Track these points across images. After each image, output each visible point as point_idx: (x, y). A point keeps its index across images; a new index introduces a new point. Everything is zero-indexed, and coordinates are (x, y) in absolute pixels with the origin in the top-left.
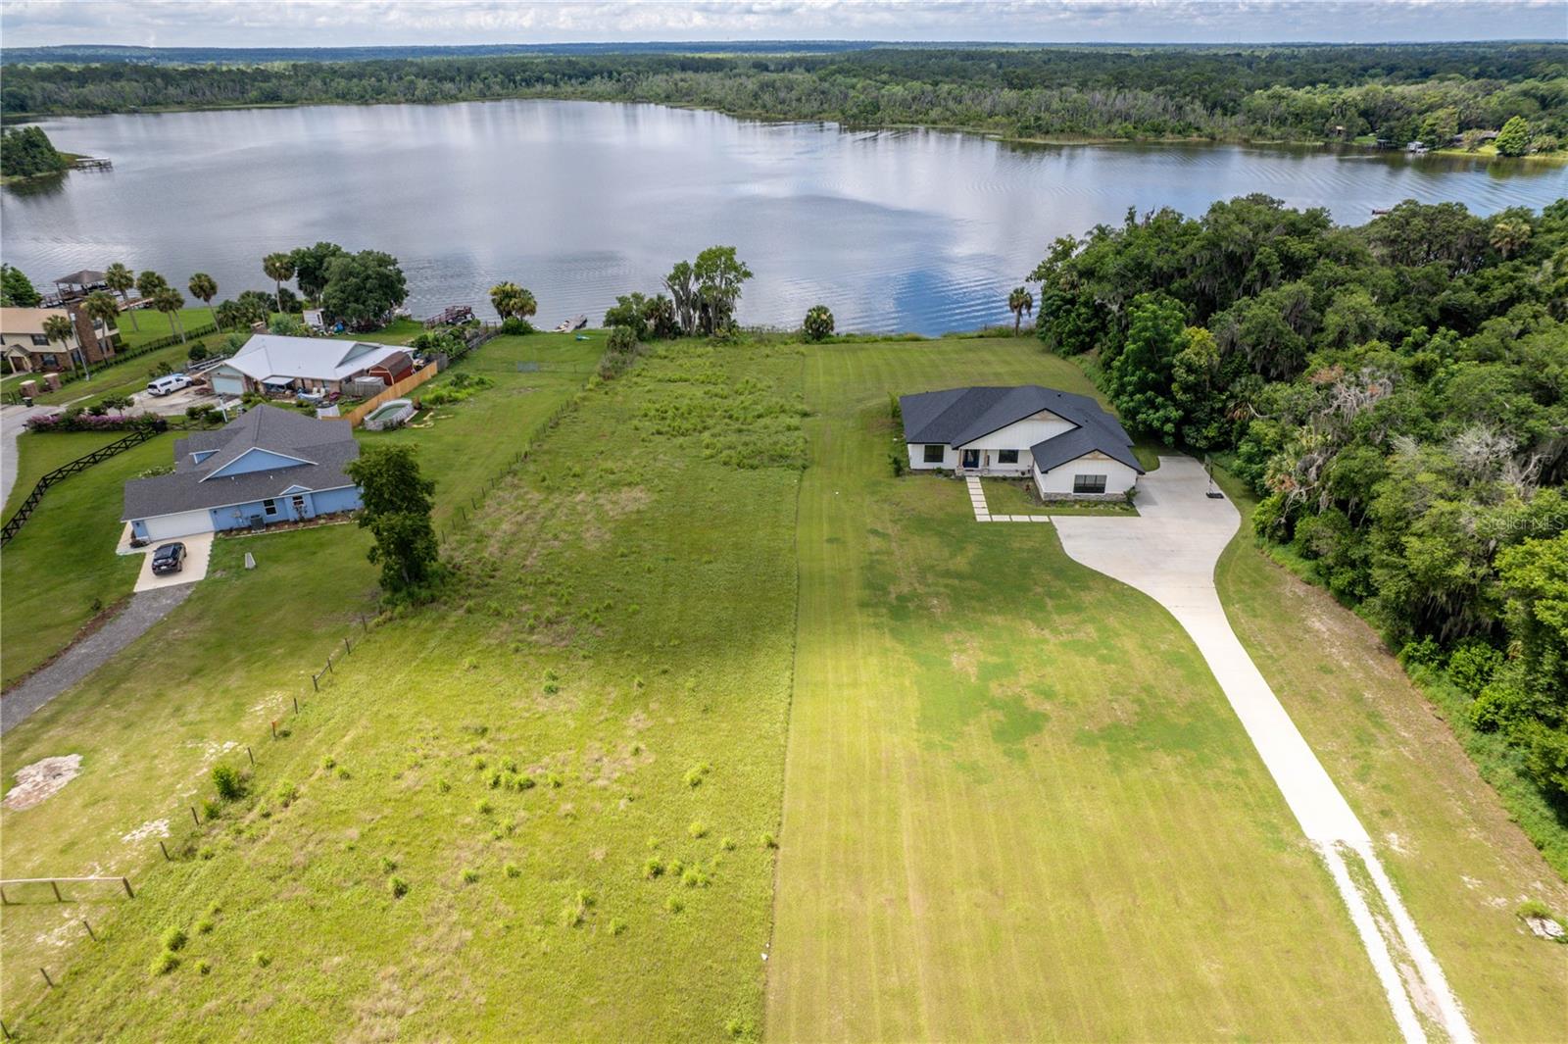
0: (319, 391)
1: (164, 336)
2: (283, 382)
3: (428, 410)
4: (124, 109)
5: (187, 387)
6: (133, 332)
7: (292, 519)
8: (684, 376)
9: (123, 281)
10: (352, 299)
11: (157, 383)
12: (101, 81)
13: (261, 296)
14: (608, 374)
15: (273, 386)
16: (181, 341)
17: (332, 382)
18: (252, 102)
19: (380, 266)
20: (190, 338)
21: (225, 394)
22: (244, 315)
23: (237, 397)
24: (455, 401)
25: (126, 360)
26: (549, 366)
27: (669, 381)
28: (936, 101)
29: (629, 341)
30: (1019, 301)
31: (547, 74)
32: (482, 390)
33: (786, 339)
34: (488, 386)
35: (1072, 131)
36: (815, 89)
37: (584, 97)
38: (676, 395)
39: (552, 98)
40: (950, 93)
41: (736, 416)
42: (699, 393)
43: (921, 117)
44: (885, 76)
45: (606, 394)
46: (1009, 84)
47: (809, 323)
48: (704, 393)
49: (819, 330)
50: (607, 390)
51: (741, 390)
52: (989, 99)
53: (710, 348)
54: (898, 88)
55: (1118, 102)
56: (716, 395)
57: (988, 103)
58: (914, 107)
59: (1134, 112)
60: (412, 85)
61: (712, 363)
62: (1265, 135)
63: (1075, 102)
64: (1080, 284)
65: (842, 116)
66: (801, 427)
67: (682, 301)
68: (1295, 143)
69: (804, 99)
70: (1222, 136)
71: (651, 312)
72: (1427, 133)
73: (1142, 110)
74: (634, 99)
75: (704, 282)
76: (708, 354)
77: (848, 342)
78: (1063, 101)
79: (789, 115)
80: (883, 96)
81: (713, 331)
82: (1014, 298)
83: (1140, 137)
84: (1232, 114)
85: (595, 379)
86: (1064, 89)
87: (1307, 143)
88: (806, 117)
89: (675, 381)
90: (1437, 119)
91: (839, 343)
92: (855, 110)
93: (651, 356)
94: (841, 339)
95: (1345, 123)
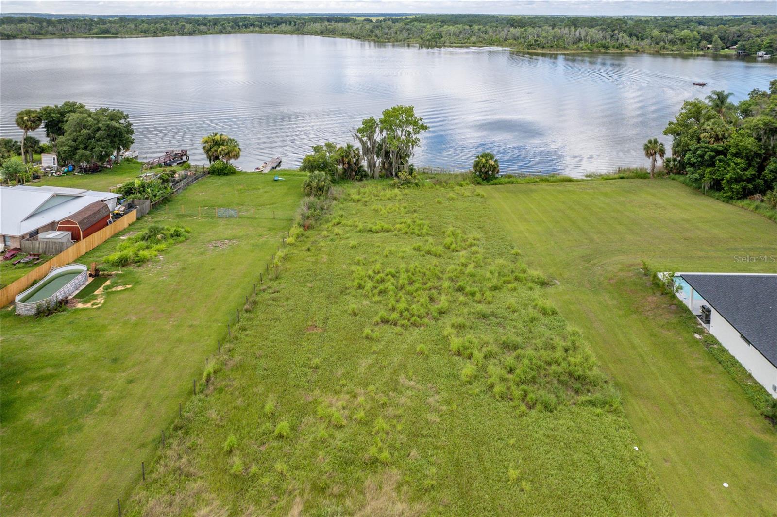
3: (106, 278)
4: (20, 37)
8: (386, 226)
10: (81, 146)
14: (308, 222)
18: (94, 34)
19: (112, 120)
24: (140, 261)
26: (247, 211)
27: (371, 231)
28: (472, 33)
29: (324, 185)
30: (652, 149)
31: (257, 23)
32: (175, 244)
33: (460, 180)
34: (181, 239)
35: (557, 47)
36: (404, 28)
37: (276, 33)
38: (385, 253)
39: (259, 33)
40: (479, 30)
41: (468, 289)
42: (408, 249)
43: (466, 40)
44: (439, 23)
45: (309, 250)
46: (512, 25)
47: (478, 168)
48: (415, 249)
49: (486, 173)
50: (308, 245)
51: (453, 246)
52: (503, 32)
53: (396, 191)
54: (451, 27)
55: (577, 33)
56: (429, 253)
57: (503, 34)
58: (461, 36)
59: (588, 38)
60: (183, 27)
61: (405, 208)
62: (667, 49)
63: (554, 33)
64: (724, 137)
65: (420, 40)
66: (558, 310)
67: (368, 149)
68: (687, 53)
69: (398, 33)
70: (643, 50)
71: (341, 158)
72: (768, 47)
73: (592, 37)
74: (304, 34)
75: (386, 134)
76: (398, 198)
77: (513, 183)
78: (546, 32)
79: (391, 40)
80: (443, 31)
81: (394, 173)
82: (648, 147)
83: (596, 50)
84: (643, 39)
85: (295, 230)
86: (543, 28)
87: (694, 53)
88: (400, 41)
89: (377, 232)
90: (772, 40)
91: (506, 183)
92: (429, 37)
93: (345, 200)
94: (507, 180)
95: (713, 43)
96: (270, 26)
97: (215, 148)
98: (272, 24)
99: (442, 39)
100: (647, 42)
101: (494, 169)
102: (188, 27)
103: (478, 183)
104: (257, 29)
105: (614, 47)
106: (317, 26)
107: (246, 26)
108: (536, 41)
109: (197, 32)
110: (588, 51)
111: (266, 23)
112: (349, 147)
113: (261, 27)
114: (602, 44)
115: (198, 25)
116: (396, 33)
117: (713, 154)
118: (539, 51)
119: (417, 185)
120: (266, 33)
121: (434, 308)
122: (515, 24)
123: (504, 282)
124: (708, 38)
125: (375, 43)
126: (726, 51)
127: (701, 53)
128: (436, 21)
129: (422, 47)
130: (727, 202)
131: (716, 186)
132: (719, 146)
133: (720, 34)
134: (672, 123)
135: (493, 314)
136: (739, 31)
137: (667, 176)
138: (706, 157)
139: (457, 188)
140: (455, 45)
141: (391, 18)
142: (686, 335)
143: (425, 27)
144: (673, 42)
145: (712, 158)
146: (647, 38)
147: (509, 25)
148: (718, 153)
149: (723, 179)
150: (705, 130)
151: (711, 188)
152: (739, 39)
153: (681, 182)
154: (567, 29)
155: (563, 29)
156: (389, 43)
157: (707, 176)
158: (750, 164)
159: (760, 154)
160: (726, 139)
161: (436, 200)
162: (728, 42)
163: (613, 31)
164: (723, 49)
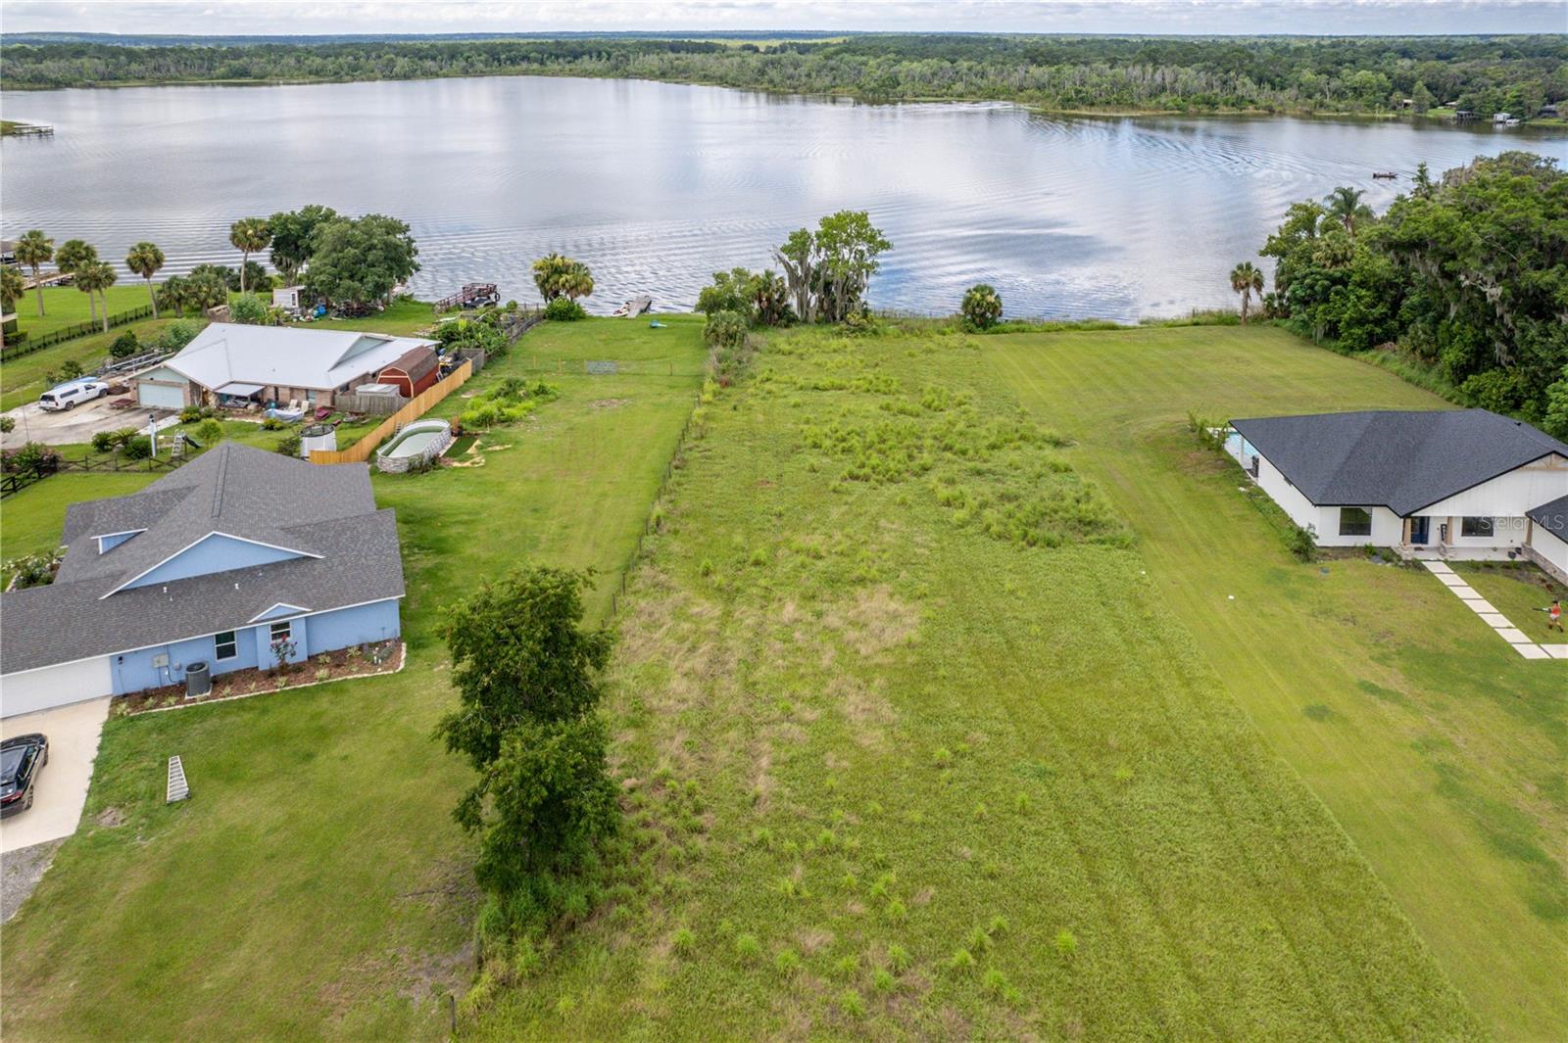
0: (299, 405)
1: (78, 323)
2: (248, 391)
3: (473, 437)
4: (78, 84)
5: (99, 397)
6: (37, 317)
7: (263, 667)
8: (837, 382)
9: (38, 252)
10: (346, 274)
11: (56, 392)
12: (62, 57)
13: (220, 271)
14: (725, 378)
15: (229, 397)
16: (101, 329)
17: (321, 391)
18: (217, 78)
19: (388, 234)
20: (114, 323)
21: (154, 409)
22: (195, 295)
23: (172, 412)
24: (508, 421)
25: (18, 355)
26: (628, 366)
27: (817, 388)
28: (957, 76)
29: (737, 332)
30: (1244, 279)
31: (533, 55)
32: (544, 403)
33: (941, 327)
34: (551, 397)
35: (1119, 103)
36: (825, 66)
37: (572, 74)
38: (842, 411)
39: (539, 75)
40: (970, 69)
41: (957, 446)
42: (873, 408)
43: (944, 90)
44: (892, 56)
45: (735, 408)
46: (1033, 61)
47: (970, 307)
48: (881, 408)
49: (983, 315)
50: (733, 403)
51: (936, 403)
52: (1016, 74)
53: (845, 340)
54: (915, 64)
55: (1158, 77)
56: (902, 412)
57: (1015, 79)
58: (936, 82)
59: (1179, 86)
60: (391, 64)
61: (862, 361)
62: (1327, 107)
63: (1114, 76)
64: (1345, 258)
65: (856, 90)
66: (1072, 466)
67: (798, 278)
68: (1364, 115)
69: (814, 75)
70: (1281, 108)
71: (757, 293)
72: (1513, 105)
73: (1186, 84)
74: (628, 76)
75: (826, 255)
76: (848, 349)
77: (1023, 331)
78: (1099, 74)
79: (800, 89)
80: (900, 72)
81: (838, 317)
82: (1237, 275)
83: (1192, 109)
84: (1283, 89)
85: (710, 386)
86: (1094, 65)
87: (1377, 115)
88: (818, 91)
89: (826, 390)
90: (1521, 91)
91: (1013, 331)
92: (873, 84)
93: (771, 352)
94: (1014, 326)
95: (1414, 96)
96: (561, 60)
97: (556, 277)
98: (564, 57)
99: (899, 88)
100: (1291, 92)
101: (995, 309)
102: (402, 63)
103: (970, 331)
104: (535, 66)
105: (1226, 103)
106: (653, 61)
107: (513, 61)
108: (1078, 92)
109: (419, 72)
110: (1177, 112)
111: (551, 54)
112: (769, 274)
113: (542, 63)
114: (1204, 98)
115: (420, 59)
116: (809, 75)
117: (1326, 283)
118: (1084, 112)
119: (875, 332)
120: (553, 75)
121: (915, 465)
122: (1040, 59)
123: (1006, 441)
124: (1405, 85)
125: (768, 95)
126: (1441, 112)
127: (1391, 115)
128: (885, 51)
129: (859, 103)
130: (1346, 355)
131: (1332, 332)
132: (1336, 271)
133: (1430, 80)
134: (1274, 238)
135: (989, 471)
136: (1466, 73)
137: (1268, 321)
138: (1317, 288)
139: (937, 337)
140: (923, 99)
141: (796, 44)
142: (1228, 488)
143: (865, 64)
144: (1339, 94)
145: (1326, 290)
146: (1291, 86)
147: (1027, 60)
148: (1334, 281)
149: (1339, 321)
150: (1318, 248)
151: (1326, 335)
152: (1464, 88)
153: (1286, 329)
154: (1138, 67)
155: (1130, 69)
156: (795, 96)
157: (1319, 316)
158: (1380, 299)
159: (1397, 283)
160: (1349, 261)
161: (906, 352)
162: (1440, 92)
163: (1227, 72)
164: (1433, 106)
